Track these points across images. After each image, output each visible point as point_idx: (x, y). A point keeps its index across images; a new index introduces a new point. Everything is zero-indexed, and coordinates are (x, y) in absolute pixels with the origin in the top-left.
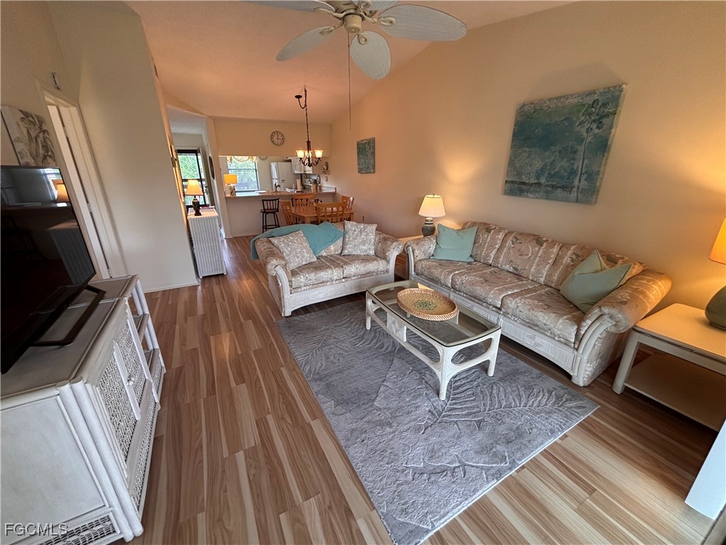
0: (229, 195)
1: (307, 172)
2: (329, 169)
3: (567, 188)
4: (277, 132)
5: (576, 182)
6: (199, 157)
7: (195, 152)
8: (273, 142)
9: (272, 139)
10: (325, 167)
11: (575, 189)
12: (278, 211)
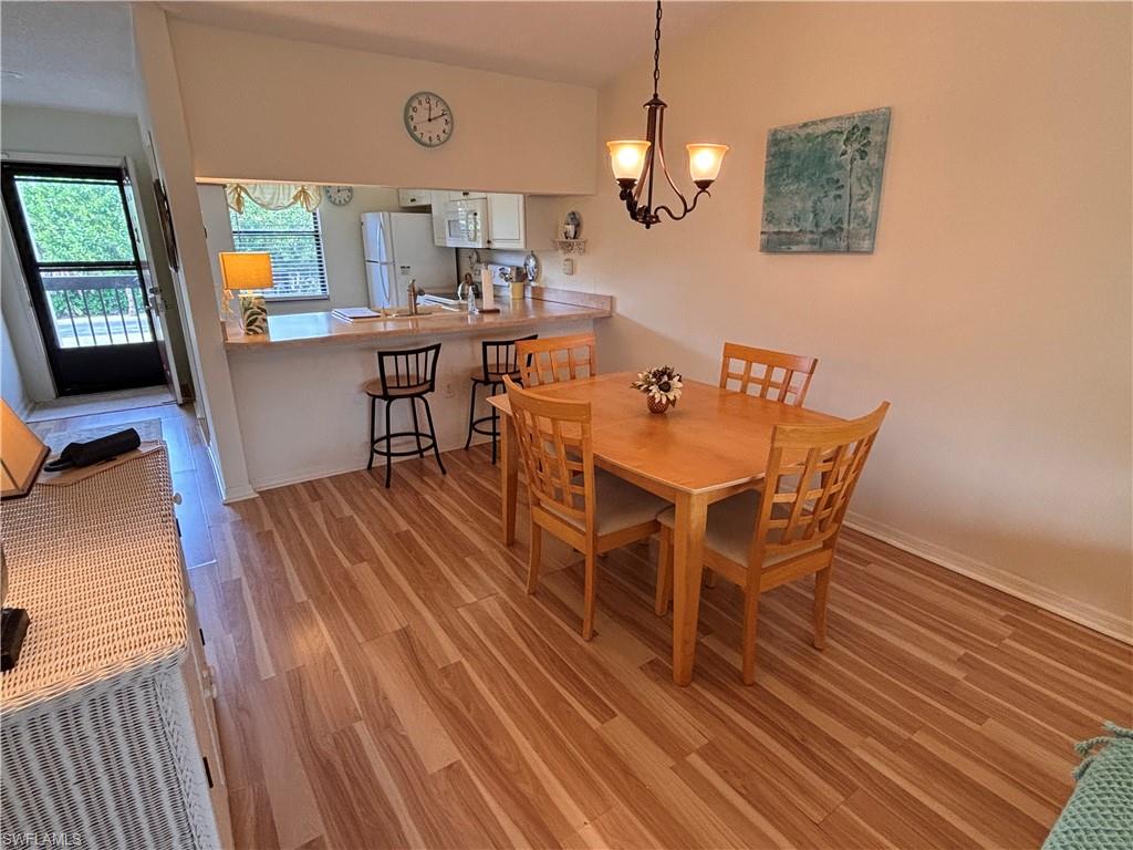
0: (238, 333)
1: (496, 245)
2: (583, 235)
4: (429, 94)
6: (129, 190)
7: (115, 174)
8: (411, 131)
9: (407, 119)
10: (571, 229)
12: (432, 389)
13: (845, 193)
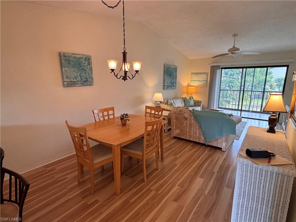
5: (174, 85)
13: (87, 72)
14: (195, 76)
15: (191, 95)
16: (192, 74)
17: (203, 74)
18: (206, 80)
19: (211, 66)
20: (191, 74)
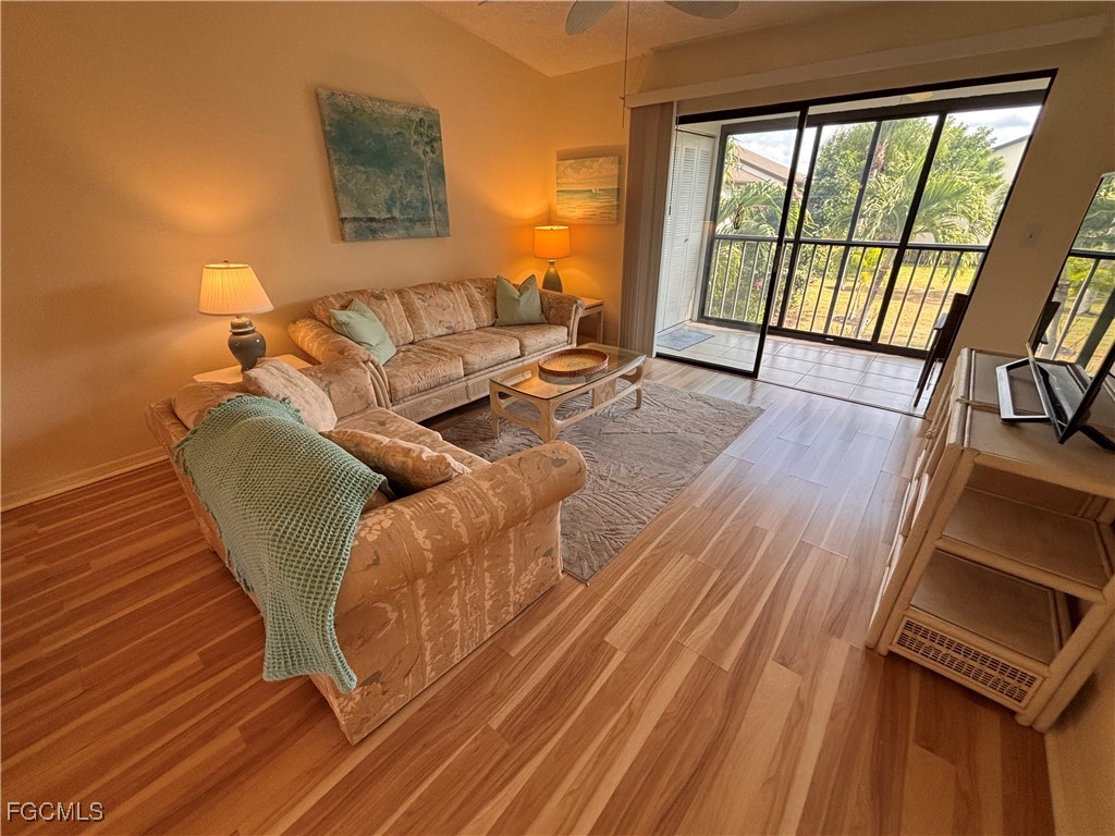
3: (424, 220)
5: (432, 215)
11: (432, 222)
14: (569, 166)
15: (552, 263)
16: (563, 157)
17: (601, 160)
18: (616, 187)
19: (632, 109)
20: (558, 160)
